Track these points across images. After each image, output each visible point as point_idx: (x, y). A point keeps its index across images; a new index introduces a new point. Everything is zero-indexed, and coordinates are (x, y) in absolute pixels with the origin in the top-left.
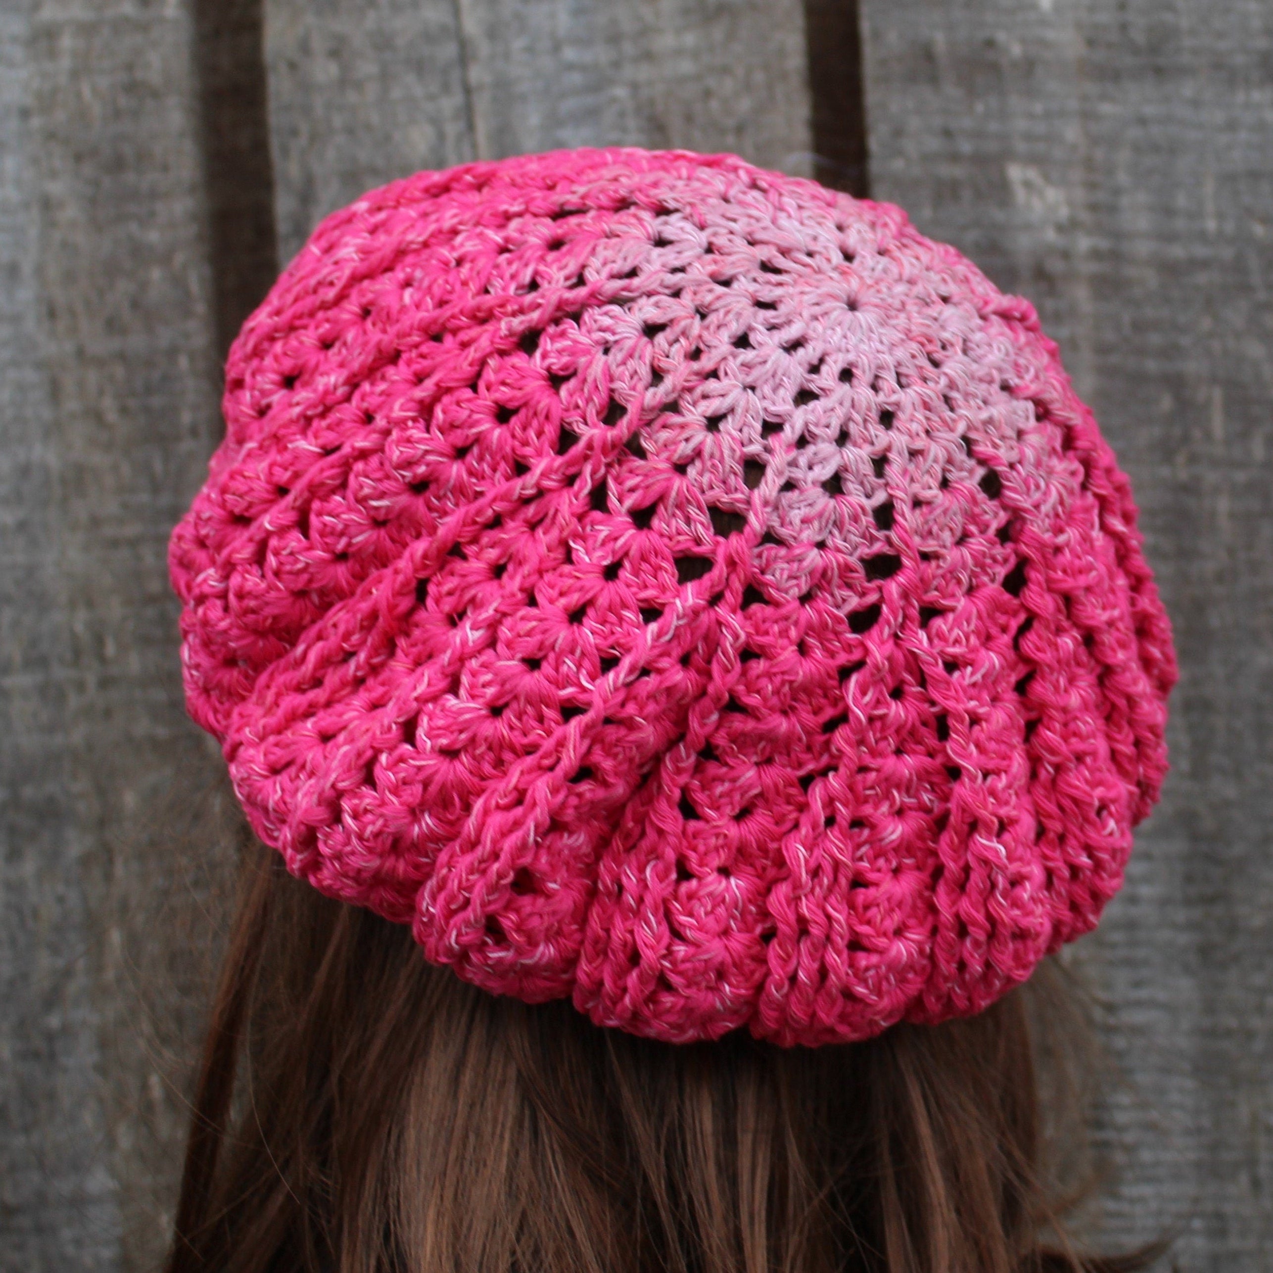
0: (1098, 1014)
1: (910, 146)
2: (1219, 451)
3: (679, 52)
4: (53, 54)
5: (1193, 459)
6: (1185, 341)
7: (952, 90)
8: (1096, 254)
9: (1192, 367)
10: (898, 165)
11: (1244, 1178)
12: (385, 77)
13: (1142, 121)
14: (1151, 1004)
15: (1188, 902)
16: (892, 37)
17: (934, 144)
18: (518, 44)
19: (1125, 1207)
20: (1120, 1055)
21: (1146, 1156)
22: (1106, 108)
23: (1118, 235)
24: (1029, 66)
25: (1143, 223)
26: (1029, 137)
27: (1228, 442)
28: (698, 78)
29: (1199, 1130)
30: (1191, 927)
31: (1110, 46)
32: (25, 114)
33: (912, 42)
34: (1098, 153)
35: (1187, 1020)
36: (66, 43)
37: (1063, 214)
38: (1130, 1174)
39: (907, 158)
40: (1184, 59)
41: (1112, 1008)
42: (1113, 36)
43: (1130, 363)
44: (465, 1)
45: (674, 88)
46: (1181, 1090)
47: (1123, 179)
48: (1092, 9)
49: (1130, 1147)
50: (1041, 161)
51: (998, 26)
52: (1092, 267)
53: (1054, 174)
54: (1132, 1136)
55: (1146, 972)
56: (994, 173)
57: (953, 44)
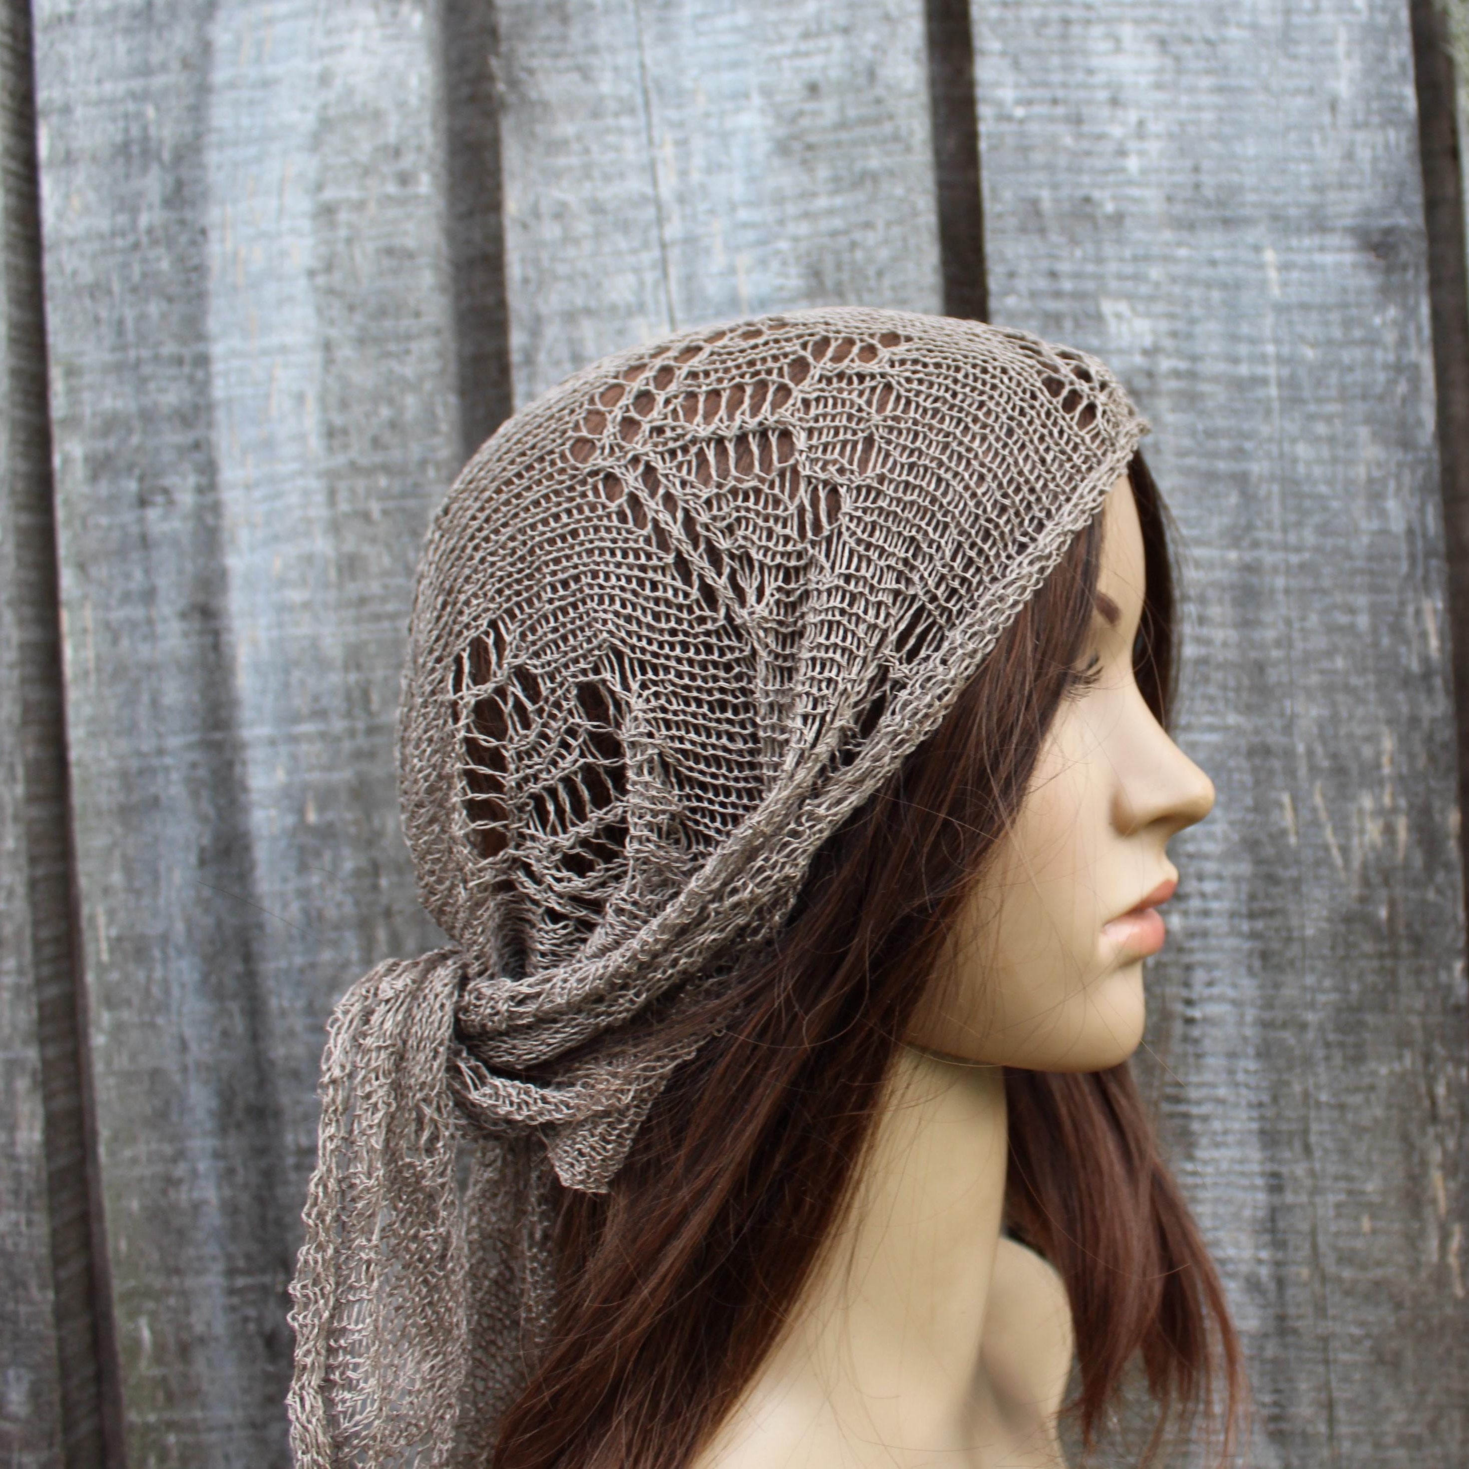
0: (1179, 1007)
1: (1021, 284)
2: (1277, 536)
3: (831, 212)
4: (333, 225)
5: (1256, 545)
6: (1248, 445)
7: (1055, 237)
8: (1176, 374)
9: (1257, 468)
10: (1011, 301)
11: (1297, 1145)
12: (597, 234)
13: (1213, 263)
14: (1221, 999)
15: (1252, 916)
16: (1008, 195)
17: (1042, 284)
18: (702, 207)
19: (1199, 1168)
20: (1196, 1041)
21: (1217, 1125)
22: (1183, 252)
23: (1194, 358)
24: (1118, 219)
25: (1214, 347)
26: (1121, 277)
27: (1285, 529)
28: (846, 232)
29: (1260, 1105)
30: (1254, 935)
31: (1186, 201)
32: (311, 274)
33: (1023, 200)
34: (1177, 290)
35: (1251, 1014)
36: (343, 216)
37: (1148, 341)
38: (1204, 1141)
39: (1019, 295)
40: (1247, 212)
41: (1189, 1003)
42: (1188, 193)
43: (1204, 464)
44: (661, 172)
45: (826, 240)
46: (1247, 1072)
47: (1197, 311)
48: (1171, 171)
49: (1205, 1119)
50: (1130, 297)
51: (1094, 185)
52: (1173, 384)
53: (1141, 308)
54: (1205, 1109)
55: (1217, 974)
56: (1090, 307)
57: (1056, 201)
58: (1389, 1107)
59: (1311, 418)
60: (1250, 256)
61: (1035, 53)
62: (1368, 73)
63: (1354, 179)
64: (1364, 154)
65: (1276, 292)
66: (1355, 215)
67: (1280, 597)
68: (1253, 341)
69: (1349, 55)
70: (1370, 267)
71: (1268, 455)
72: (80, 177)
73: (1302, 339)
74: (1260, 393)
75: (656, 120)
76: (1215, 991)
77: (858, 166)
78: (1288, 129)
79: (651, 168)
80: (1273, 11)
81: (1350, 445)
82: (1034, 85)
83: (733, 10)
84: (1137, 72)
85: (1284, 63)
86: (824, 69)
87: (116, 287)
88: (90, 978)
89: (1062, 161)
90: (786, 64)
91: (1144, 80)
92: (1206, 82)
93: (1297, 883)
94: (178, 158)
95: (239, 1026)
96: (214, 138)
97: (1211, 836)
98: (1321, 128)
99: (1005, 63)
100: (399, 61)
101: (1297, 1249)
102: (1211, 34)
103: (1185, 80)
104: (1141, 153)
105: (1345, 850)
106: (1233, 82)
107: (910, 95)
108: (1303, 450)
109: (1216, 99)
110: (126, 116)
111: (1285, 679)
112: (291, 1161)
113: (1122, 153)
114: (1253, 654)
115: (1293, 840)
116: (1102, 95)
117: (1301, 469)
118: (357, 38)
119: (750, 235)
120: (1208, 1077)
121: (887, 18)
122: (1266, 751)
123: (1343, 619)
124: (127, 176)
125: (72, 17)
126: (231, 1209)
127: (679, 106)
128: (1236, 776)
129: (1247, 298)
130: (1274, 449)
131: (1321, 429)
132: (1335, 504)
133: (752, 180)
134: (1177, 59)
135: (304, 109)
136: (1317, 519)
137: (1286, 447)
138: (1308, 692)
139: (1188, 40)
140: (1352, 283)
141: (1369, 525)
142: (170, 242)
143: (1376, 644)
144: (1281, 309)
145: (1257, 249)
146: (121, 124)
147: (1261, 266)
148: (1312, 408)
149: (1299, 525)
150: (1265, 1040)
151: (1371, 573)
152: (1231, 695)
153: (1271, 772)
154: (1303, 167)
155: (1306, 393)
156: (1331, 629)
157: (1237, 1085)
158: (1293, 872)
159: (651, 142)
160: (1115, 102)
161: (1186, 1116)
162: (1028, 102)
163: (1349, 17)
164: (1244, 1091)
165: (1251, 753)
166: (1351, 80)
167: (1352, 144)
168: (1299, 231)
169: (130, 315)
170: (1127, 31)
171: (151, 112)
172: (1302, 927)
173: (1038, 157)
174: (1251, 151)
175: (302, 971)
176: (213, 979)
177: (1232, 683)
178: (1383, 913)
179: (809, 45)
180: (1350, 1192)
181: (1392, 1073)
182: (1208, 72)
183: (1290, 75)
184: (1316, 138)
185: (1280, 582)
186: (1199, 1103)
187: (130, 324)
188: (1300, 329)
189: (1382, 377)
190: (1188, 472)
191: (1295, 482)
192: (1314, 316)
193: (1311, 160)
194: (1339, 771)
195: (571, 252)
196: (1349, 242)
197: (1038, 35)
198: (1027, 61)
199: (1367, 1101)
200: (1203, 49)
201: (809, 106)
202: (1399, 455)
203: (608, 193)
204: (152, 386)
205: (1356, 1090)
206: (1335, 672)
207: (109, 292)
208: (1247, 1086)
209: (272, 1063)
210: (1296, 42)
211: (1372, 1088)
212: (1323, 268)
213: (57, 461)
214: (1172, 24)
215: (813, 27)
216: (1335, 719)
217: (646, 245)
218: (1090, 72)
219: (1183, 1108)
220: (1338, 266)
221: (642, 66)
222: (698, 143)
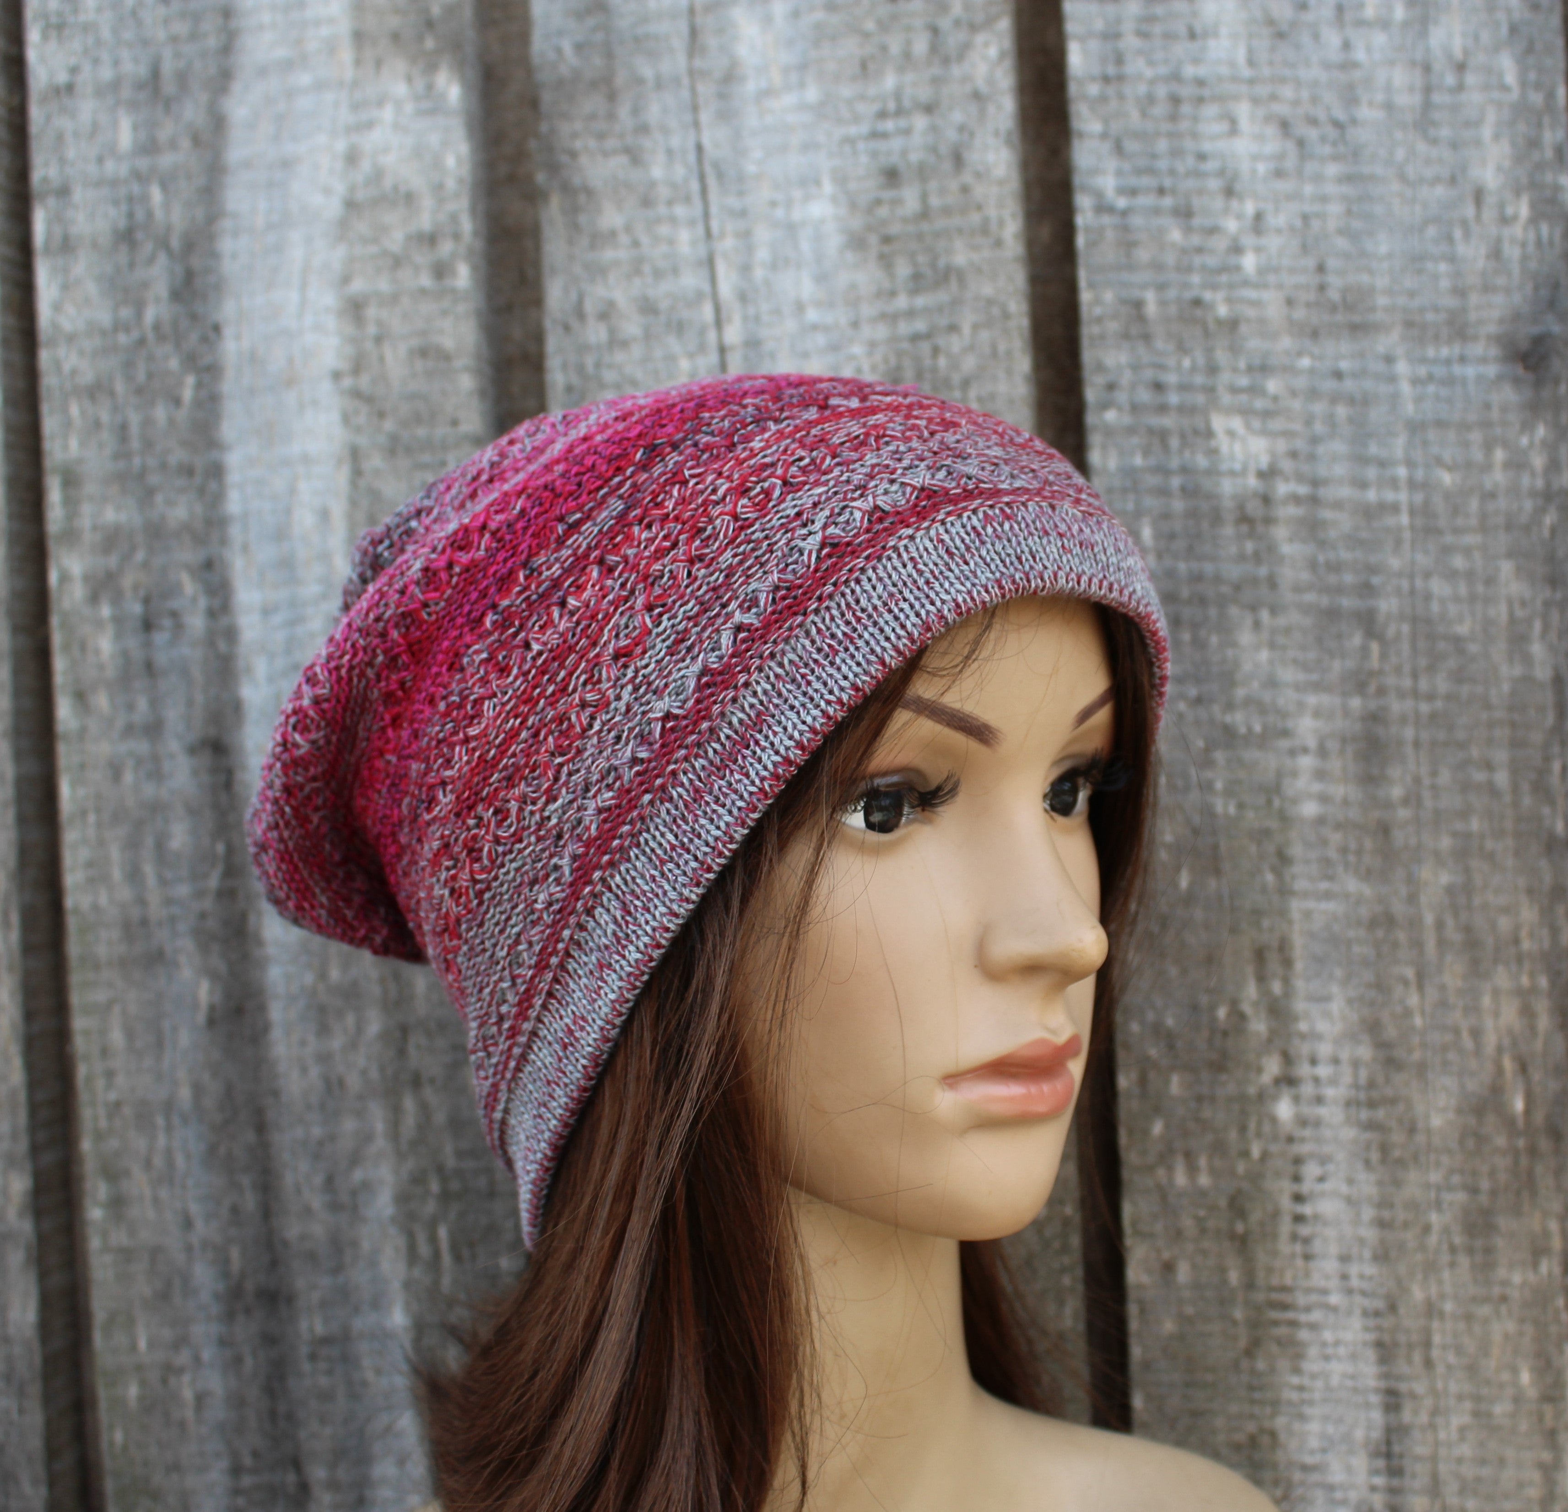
0: (1288, 1203)
1: (1122, 397)
2: (1407, 682)
3: (911, 314)
4: (361, 321)
5: (1382, 691)
6: (1376, 580)
7: (1161, 344)
8: (1296, 499)
9: (1385, 605)
10: (1110, 416)
11: (1418, 1357)
12: (648, 336)
13: (1338, 375)
14: (1334, 1195)
15: (1372, 1104)
16: (1109, 296)
17: (1145, 396)
18: (766, 307)
19: (1306, 1381)
20: (1307, 1241)
21: (1328, 1336)
22: (1304, 362)
23: (1315, 483)
24: (1233, 324)
25: (1340, 470)
26: (1234, 390)
27: (1415, 676)
28: (928, 336)
29: (1377, 1314)
30: (1371, 1126)
31: (1308, 305)
32: (337, 376)
33: (1124, 302)
34: (1297, 405)
35: (1368, 1213)
36: (371, 312)
37: (1264, 461)
38: (1313, 1352)
39: (1120, 409)
40: (1379, 316)
41: (1298, 1198)
42: (1312, 296)
43: (1325, 601)
44: (721, 268)
45: (905, 345)
46: (1362, 1277)
47: (1319, 428)
48: (1292, 271)
49: (1314, 1327)
50: (1246, 412)
51: (1205, 286)
52: (1292, 511)
53: (1256, 424)
54: (1316, 1316)
55: (1331, 1167)
56: (1199, 423)
57: (1163, 303)
58: (1522, 1321)
59: (1447, 550)
60: (1380, 367)
61: (1140, 135)
62: (1518, 159)
63: (1501, 281)
64: (1512, 253)
65: (1409, 409)
66: (1501, 321)
67: (1409, 750)
68: (1382, 464)
69: (1497, 137)
70: (1516, 381)
71: (1398, 591)
72: (81, 266)
73: (1439, 461)
74: (1390, 521)
75: (714, 210)
76: (1327, 1186)
77: (942, 263)
78: (1426, 222)
79: (710, 263)
80: (1411, 89)
81: (1490, 581)
82: (1139, 172)
83: (802, 85)
84: (1255, 158)
85: (1422, 147)
86: (904, 153)
87: (120, 387)
88: (86, 1145)
89: (1170, 259)
90: (861, 146)
91: (1262, 168)
92: (1332, 170)
93: (1422, 1069)
94: (189, 246)
95: (250, 1202)
96: (226, 224)
97: (1327, 1015)
98: (1464, 223)
99: (1106, 147)
100: (434, 139)
101: (1414, 1476)
102: (1340, 114)
103: (1310, 167)
104: (1258, 250)
105: (1476, 1033)
106: (1366, 170)
107: (1001, 183)
108: (1438, 587)
109: (1346, 189)
110: (130, 199)
111: (1413, 841)
112: (304, 1350)
113: (1237, 249)
114: (1376, 814)
115: (1418, 1021)
116: (1214, 184)
117: (1435, 607)
118: (387, 114)
119: (821, 339)
120: (1317, 1280)
121: (977, 96)
122: (1388, 920)
123: (1479, 776)
124: (132, 265)
125: (70, 88)
126: (237, 1401)
127: (741, 194)
128: (1357, 949)
129: (1377, 415)
130: (1405, 584)
131: (1458, 562)
132: (1473, 648)
133: (821, 278)
134: (1301, 143)
135: (327, 191)
136: (1452, 663)
137: (1419, 583)
138: (1438, 858)
139: (1313, 122)
140: (1496, 398)
141: (1509, 671)
142: (178, 338)
143: (1516, 804)
144: (1415, 427)
145: (1389, 359)
146: (124, 208)
147: (1392, 379)
148: (1449, 539)
149: (1431, 669)
150: (1382, 1242)
151: (1513, 725)
152: (1352, 858)
153: (1395, 945)
154: (1443, 267)
155: (1442, 523)
156: (1466, 787)
157: (1350, 1292)
158: (1416, 1056)
159: (708, 234)
160: (1229, 192)
161: (1293, 1324)
162: (1133, 192)
163: (1496, 95)
164: (1359, 1300)
165: (1373, 924)
166: (1499, 169)
167: (1499, 240)
168: (1437, 338)
169: (134, 419)
170: (1243, 111)
171: (156, 195)
172: (1427, 1117)
173: (1143, 255)
174: (1383, 249)
175: (321, 1143)
176: (222, 1150)
177: (1353, 845)
178: (1519, 1105)
179: (889, 125)
180: (1476, 1414)
181: (1524, 1284)
182: (1335, 158)
183: (1428, 162)
184: (1458, 234)
185: (1409, 733)
186: (1308, 1309)
187: (134, 429)
188: (1435, 450)
189: (1528, 505)
190: (1306, 609)
191: (1428, 621)
192: (1452, 435)
193: (1452, 259)
194: (1472, 943)
195: (619, 357)
196: (1494, 351)
197: (1144, 114)
198: (1131, 146)
199: (1498, 1314)
200: (1332, 132)
201: (887, 195)
202: (1547, 593)
203: (661, 291)
204: (159, 498)
205: (1486, 1300)
206: (1468, 835)
207: (112, 394)
208: (1364, 1293)
209: (285, 1243)
210: (1434, 124)
211: (1504, 1299)
212: (1464, 381)
213: (53, 577)
214: (1296, 103)
215: (891, 106)
216: (1468, 889)
217: (702, 348)
218: (1202, 157)
219: (1290, 1315)
220: (1480, 379)
221: (699, 148)
222: (763, 235)
